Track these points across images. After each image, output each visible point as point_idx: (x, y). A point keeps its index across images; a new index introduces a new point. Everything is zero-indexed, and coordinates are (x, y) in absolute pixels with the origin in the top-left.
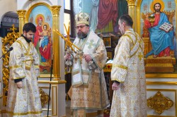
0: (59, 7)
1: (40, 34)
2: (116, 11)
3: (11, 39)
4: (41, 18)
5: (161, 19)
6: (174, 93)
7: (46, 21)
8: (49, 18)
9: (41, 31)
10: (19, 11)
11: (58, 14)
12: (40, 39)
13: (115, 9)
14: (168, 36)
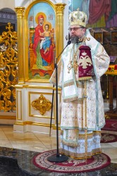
0: (64, 5)
1: (41, 34)
2: (108, 5)
3: (7, 39)
4: (42, 17)
7: (47, 21)
8: (51, 17)
9: (42, 31)
10: (17, 9)
11: (63, 13)
12: (41, 40)
13: (108, 3)
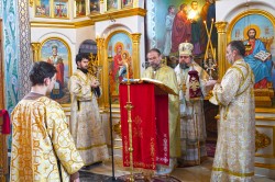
0: (140, 35)
1: (119, 62)
2: (189, 35)
4: (120, 46)
5: (256, 47)
6: (272, 130)
8: (128, 46)
12: (119, 68)
14: (264, 66)
